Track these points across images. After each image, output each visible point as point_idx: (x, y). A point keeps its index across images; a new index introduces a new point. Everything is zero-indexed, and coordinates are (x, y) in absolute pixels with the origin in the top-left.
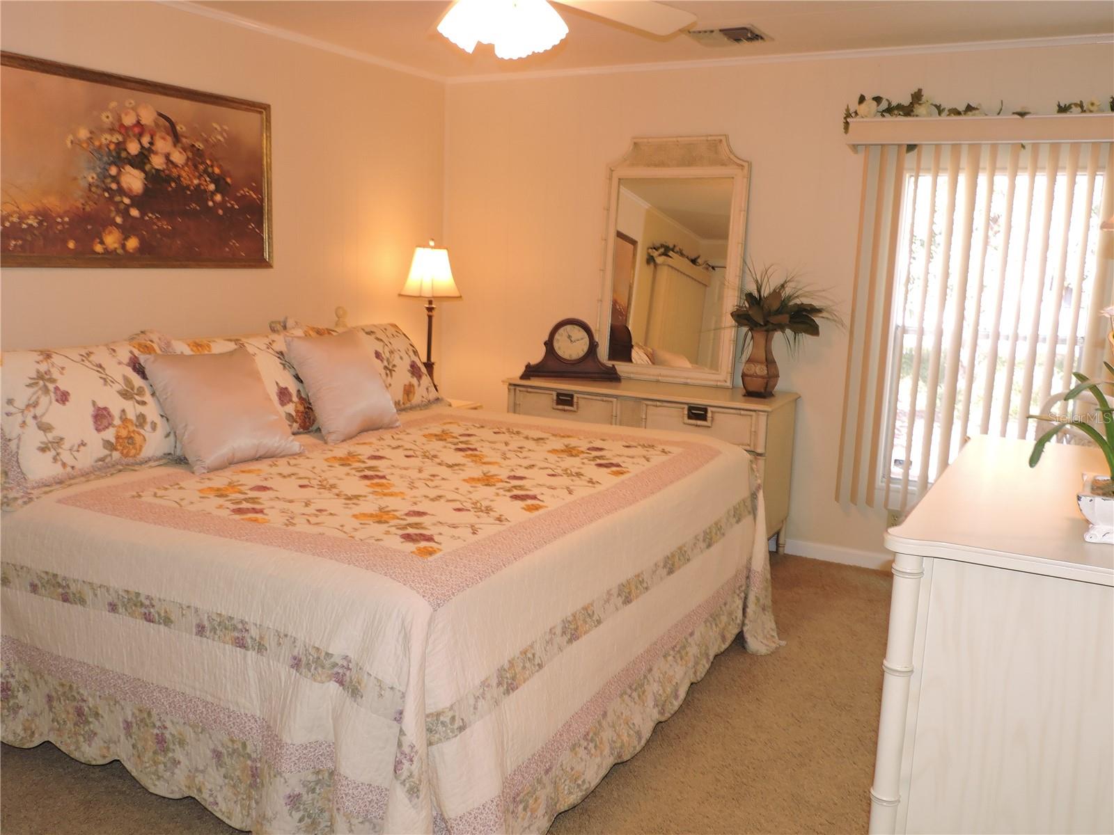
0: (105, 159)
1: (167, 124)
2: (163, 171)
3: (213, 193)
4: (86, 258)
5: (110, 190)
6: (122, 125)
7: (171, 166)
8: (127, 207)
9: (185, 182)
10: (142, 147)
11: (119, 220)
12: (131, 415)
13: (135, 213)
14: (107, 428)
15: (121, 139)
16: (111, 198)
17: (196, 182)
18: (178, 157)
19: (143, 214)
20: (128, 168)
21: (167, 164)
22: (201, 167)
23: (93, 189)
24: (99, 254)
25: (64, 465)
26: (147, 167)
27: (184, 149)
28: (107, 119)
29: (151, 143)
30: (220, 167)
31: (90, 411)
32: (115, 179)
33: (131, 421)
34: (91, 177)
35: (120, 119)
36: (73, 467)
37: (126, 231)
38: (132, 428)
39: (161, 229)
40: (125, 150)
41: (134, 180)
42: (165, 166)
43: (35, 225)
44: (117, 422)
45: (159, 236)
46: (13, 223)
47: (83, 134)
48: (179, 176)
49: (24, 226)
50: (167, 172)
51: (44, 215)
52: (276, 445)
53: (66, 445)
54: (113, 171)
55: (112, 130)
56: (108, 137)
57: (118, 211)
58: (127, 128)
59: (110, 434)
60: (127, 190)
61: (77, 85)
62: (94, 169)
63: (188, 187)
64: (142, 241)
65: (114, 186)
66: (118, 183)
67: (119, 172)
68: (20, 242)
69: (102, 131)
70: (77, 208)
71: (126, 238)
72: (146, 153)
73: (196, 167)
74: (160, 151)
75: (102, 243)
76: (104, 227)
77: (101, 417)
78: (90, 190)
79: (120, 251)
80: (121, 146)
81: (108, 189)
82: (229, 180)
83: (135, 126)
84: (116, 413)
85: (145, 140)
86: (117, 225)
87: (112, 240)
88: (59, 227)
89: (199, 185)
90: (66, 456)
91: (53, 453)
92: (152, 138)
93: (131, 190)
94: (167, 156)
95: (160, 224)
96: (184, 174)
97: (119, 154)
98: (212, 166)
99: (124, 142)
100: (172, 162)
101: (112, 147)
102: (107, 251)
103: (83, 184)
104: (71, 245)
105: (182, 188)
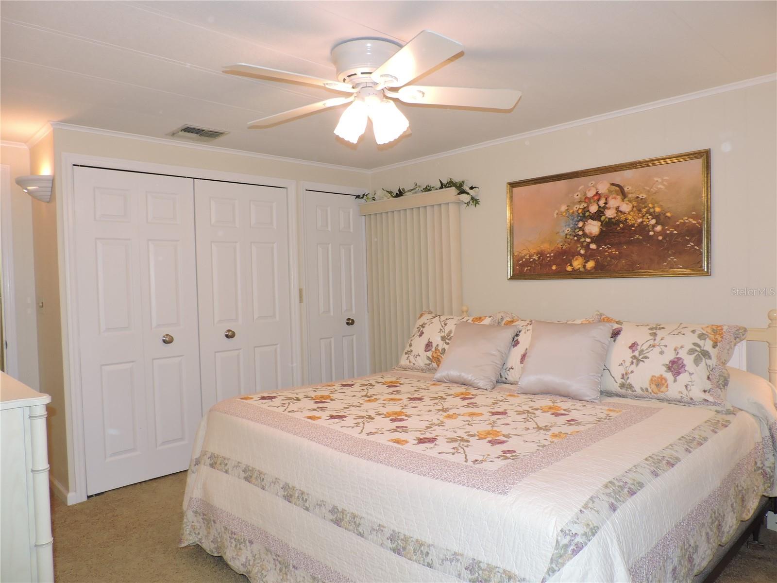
0: (576, 219)
1: (617, 188)
2: (614, 218)
3: (654, 226)
4: (562, 274)
5: (578, 235)
6: (586, 198)
7: (619, 214)
8: (589, 244)
9: (630, 222)
10: (600, 207)
11: (582, 252)
12: (440, 348)
13: (593, 246)
14: (429, 351)
15: (585, 206)
16: (578, 240)
17: (640, 220)
18: (626, 207)
19: (599, 246)
20: (590, 221)
21: (617, 213)
22: (644, 210)
23: (568, 237)
24: (569, 271)
25: (410, 362)
26: (603, 218)
27: (630, 201)
28: (577, 197)
29: (606, 203)
30: (661, 206)
31: (426, 342)
32: (581, 229)
33: (439, 351)
34: (567, 230)
35: (585, 194)
36: (414, 364)
37: (587, 257)
38: (439, 354)
39: (610, 255)
40: (588, 211)
41: (593, 228)
42: (615, 215)
43: (537, 259)
44: (433, 349)
45: (609, 259)
46: (526, 259)
47: (564, 208)
48: (626, 219)
49: (531, 260)
50: (617, 218)
51: (541, 254)
52: (470, 378)
53: (413, 354)
54: (580, 224)
55: (580, 202)
56: (578, 206)
57: (582, 247)
58: (589, 199)
59: (429, 354)
60: (589, 234)
61: (561, 184)
62: (569, 225)
63: (633, 225)
64: (597, 262)
65: (580, 233)
66: (583, 231)
67: (584, 225)
68: (529, 268)
69: (574, 204)
70: (559, 248)
71: (586, 262)
72: (602, 210)
73: (640, 211)
74: (612, 206)
75: (571, 265)
76: (573, 256)
77: (429, 345)
78: (566, 238)
79: (582, 269)
80: (585, 210)
81: (577, 235)
82: (669, 214)
83: (594, 196)
84: (434, 345)
85: (602, 203)
86: (581, 255)
87: (577, 263)
88: (548, 259)
89: (642, 222)
90: (412, 358)
91: (407, 356)
92: (606, 200)
93: (591, 234)
94: (617, 209)
95: (610, 251)
96: (630, 217)
97: (584, 214)
98: (653, 208)
99: (588, 207)
100: (621, 212)
101: (580, 211)
102: (574, 270)
103: (563, 235)
104: (554, 268)
105: (628, 227)
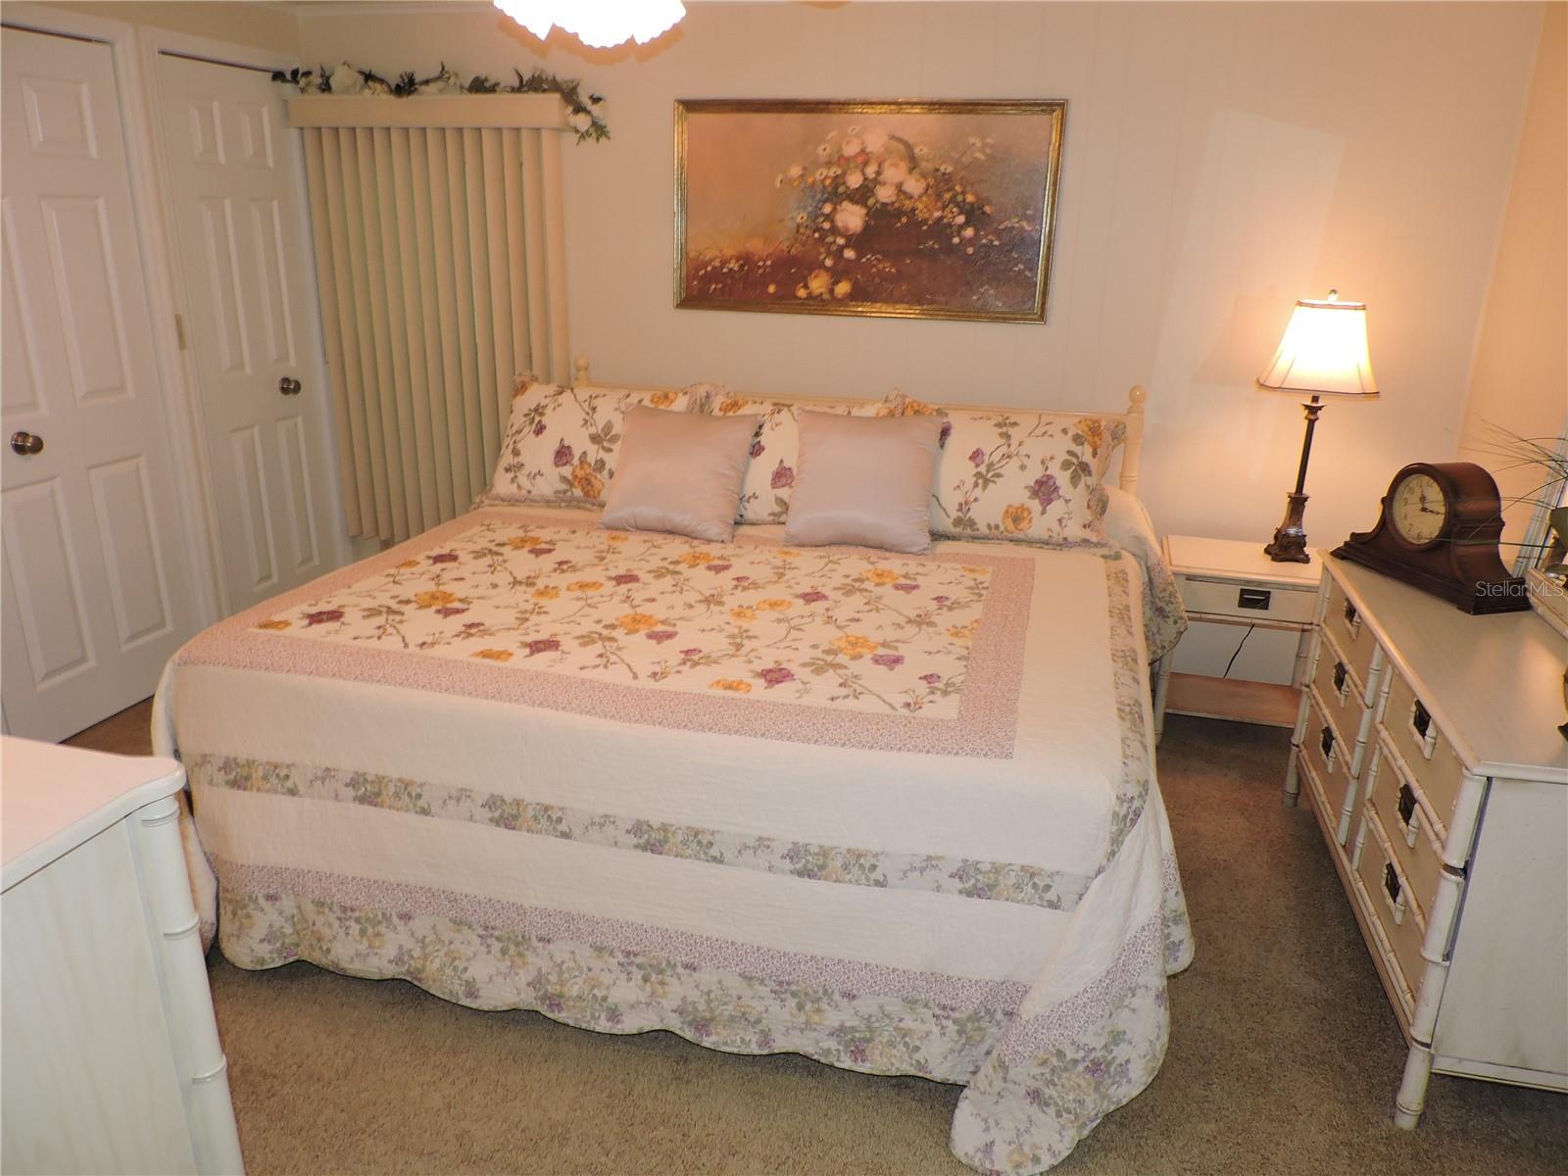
0: (819, 196)
1: (901, 147)
2: (893, 203)
3: (961, 227)
4: (786, 302)
5: (822, 230)
6: (841, 157)
7: (902, 197)
8: (842, 248)
9: (920, 215)
10: (865, 179)
11: (829, 263)
12: (591, 459)
13: (849, 254)
14: (565, 464)
15: (839, 172)
16: (822, 239)
17: (937, 214)
18: (914, 186)
19: (860, 255)
20: (846, 204)
21: (898, 195)
22: (947, 196)
23: (802, 230)
24: (800, 299)
25: (519, 487)
26: (871, 202)
27: (924, 176)
28: (823, 151)
29: (878, 173)
30: (975, 193)
31: (556, 446)
32: (829, 217)
33: (590, 464)
34: (801, 217)
35: (840, 149)
36: (529, 492)
37: (836, 276)
38: (588, 471)
39: (880, 273)
40: (844, 183)
41: (852, 218)
42: (894, 199)
43: (736, 268)
44: (576, 461)
45: (877, 280)
46: (714, 268)
47: (795, 171)
48: (914, 210)
49: (725, 270)
50: (896, 205)
51: (746, 259)
53: (525, 471)
54: (828, 209)
55: (829, 164)
56: (825, 171)
57: (829, 253)
58: (848, 159)
59: (566, 471)
60: (842, 230)
61: (792, 121)
62: (805, 208)
63: (925, 221)
64: (855, 286)
65: (827, 225)
66: (832, 221)
67: (834, 210)
68: (720, 286)
69: (818, 166)
70: (782, 251)
71: (836, 283)
72: (871, 185)
73: (939, 196)
74: (889, 181)
75: (806, 287)
76: (811, 271)
77: (563, 454)
78: (798, 231)
79: (826, 296)
80: (838, 180)
81: (819, 229)
82: (987, 209)
83: (858, 154)
84: (577, 454)
85: (871, 171)
86: (827, 269)
87: (818, 284)
88: (761, 271)
89: (941, 218)
90: (522, 479)
91: (512, 475)
92: (880, 166)
93: (847, 230)
94: (899, 188)
95: (881, 266)
96: (920, 206)
97: (836, 188)
98: (964, 193)
99: (844, 174)
100: (905, 193)
101: (828, 182)
102: (810, 297)
103: (792, 225)
104: (772, 289)
105: (915, 224)
